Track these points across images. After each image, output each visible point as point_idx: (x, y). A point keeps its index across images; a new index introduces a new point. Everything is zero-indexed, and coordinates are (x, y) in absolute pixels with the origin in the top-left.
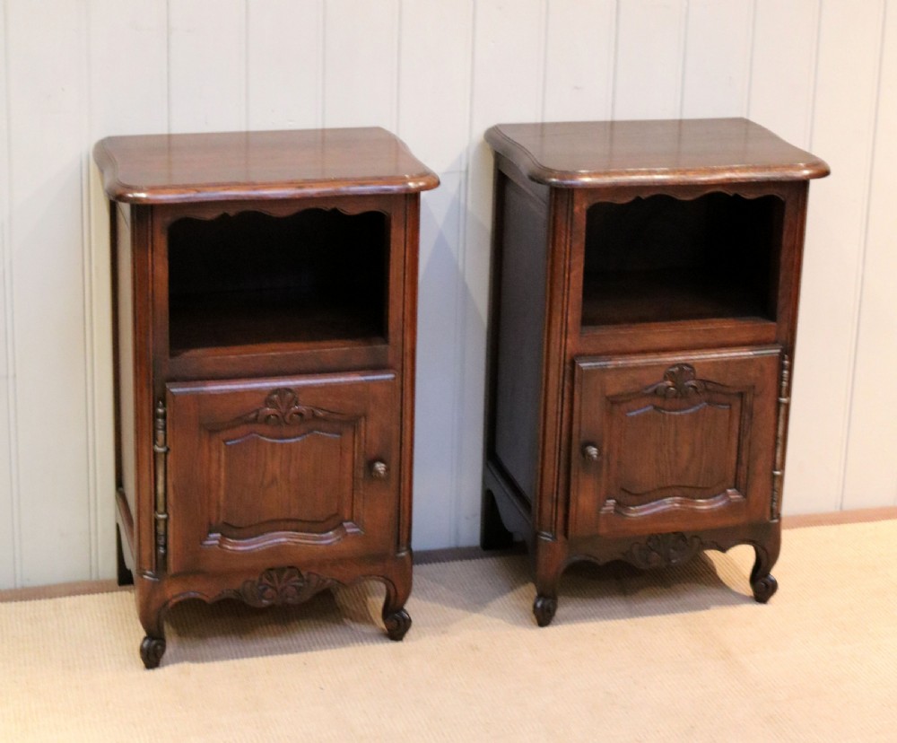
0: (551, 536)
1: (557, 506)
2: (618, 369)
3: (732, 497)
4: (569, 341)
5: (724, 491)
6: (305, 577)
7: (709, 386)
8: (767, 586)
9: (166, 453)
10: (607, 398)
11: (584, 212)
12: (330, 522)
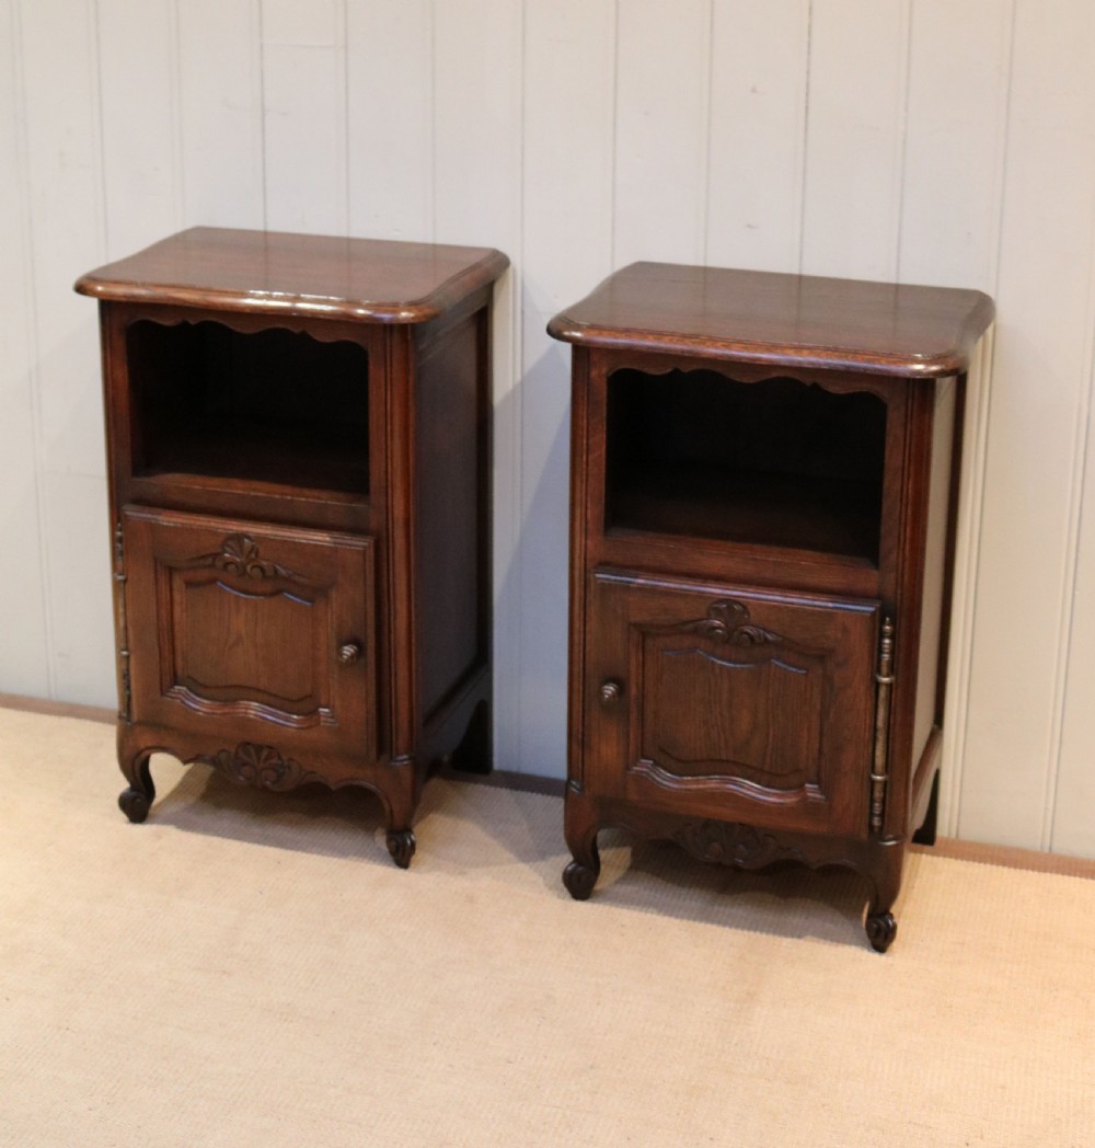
0: (578, 786)
1: (582, 750)
4: (589, 542)
5: (801, 787)
6: (286, 763)
9: (124, 583)
10: (634, 625)
11: (605, 379)
12: (306, 705)
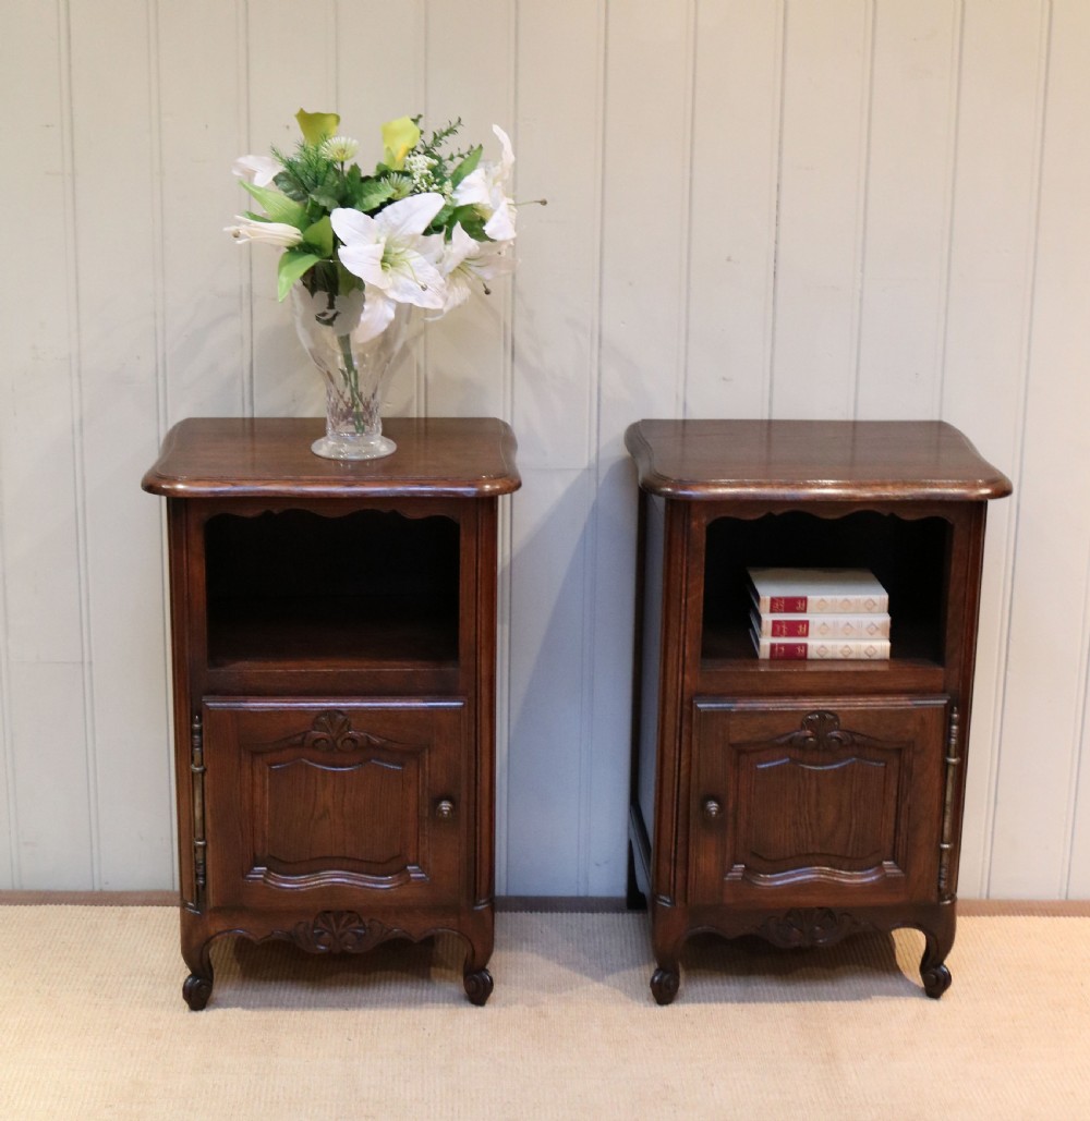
0: (668, 901)
1: (675, 866)
2: (743, 713)
3: (887, 871)
4: (686, 677)
5: (880, 864)
6: (367, 925)
7: (857, 738)
8: (938, 978)
9: (203, 773)
10: (732, 745)
11: (704, 529)
12: (392, 864)
